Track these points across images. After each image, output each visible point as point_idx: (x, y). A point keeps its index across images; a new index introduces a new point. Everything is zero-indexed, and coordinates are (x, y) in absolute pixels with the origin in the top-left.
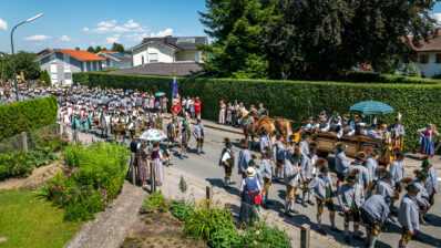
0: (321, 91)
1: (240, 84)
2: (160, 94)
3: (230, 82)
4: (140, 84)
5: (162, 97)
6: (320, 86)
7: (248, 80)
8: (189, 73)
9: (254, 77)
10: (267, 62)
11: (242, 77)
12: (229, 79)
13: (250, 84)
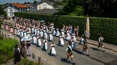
0: (102, 22)
1: (71, 18)
2: (43, 21)
3: (68, 17)
4: (36, 17)
5: (43, 22)
6: (102, 20)
7: (75, 16)
8: (54, 13)
9: (78, 15)
10: (83, 9)
11: (73, 15)
12: (68, 16)
13: (75, 18)
